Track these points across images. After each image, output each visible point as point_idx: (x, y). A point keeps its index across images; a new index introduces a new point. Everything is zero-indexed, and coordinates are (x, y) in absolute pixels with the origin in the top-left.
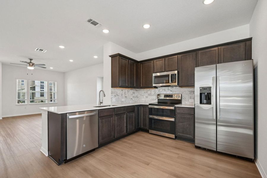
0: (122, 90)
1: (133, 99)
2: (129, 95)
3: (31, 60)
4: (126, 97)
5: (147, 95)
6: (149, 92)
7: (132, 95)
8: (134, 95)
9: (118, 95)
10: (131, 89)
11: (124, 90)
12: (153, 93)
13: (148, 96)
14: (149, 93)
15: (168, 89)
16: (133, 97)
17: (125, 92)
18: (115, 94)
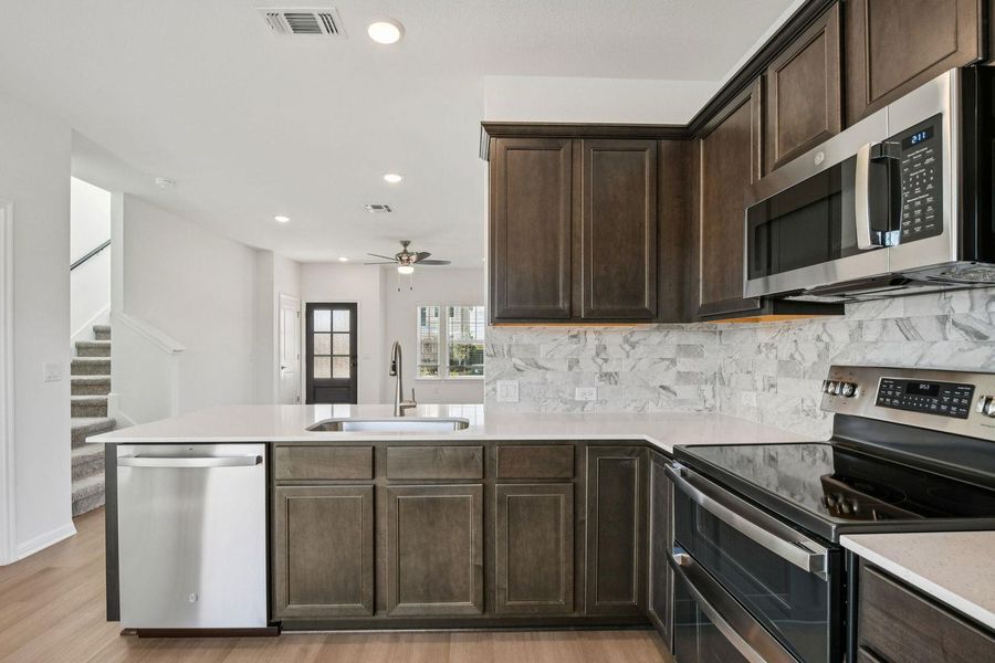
0: (575, 336)
1: (685, 391)
2: (644, 364)
3: (406, 244)
4: (607, 377)
5: (771, 369)
6: (785, 349)
7: (673, 362)
8: (685, 364)
9: (539, 367)
10: (658, 328)
11: (591, 337)
12: (810, 353)
13: (781, 381)
14: (784, 356)
15: (943, 320)
16: (684, 377)
17: (601, 349)
18: (516, 361)
